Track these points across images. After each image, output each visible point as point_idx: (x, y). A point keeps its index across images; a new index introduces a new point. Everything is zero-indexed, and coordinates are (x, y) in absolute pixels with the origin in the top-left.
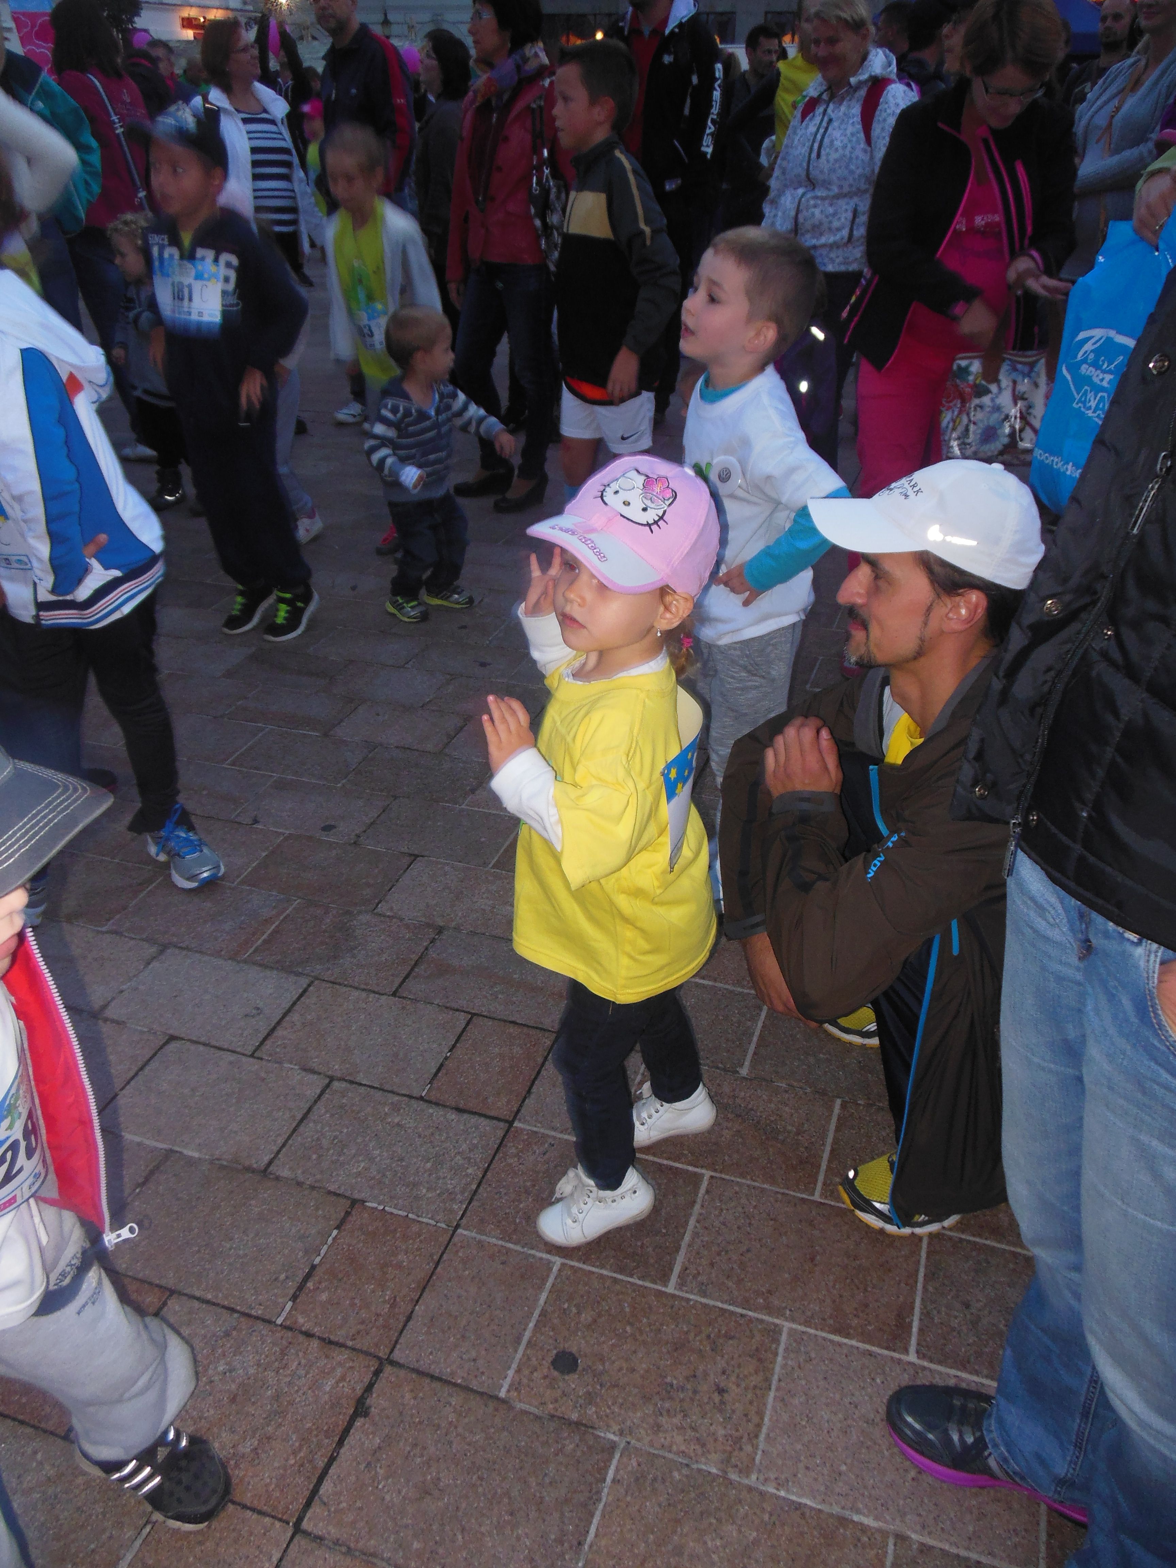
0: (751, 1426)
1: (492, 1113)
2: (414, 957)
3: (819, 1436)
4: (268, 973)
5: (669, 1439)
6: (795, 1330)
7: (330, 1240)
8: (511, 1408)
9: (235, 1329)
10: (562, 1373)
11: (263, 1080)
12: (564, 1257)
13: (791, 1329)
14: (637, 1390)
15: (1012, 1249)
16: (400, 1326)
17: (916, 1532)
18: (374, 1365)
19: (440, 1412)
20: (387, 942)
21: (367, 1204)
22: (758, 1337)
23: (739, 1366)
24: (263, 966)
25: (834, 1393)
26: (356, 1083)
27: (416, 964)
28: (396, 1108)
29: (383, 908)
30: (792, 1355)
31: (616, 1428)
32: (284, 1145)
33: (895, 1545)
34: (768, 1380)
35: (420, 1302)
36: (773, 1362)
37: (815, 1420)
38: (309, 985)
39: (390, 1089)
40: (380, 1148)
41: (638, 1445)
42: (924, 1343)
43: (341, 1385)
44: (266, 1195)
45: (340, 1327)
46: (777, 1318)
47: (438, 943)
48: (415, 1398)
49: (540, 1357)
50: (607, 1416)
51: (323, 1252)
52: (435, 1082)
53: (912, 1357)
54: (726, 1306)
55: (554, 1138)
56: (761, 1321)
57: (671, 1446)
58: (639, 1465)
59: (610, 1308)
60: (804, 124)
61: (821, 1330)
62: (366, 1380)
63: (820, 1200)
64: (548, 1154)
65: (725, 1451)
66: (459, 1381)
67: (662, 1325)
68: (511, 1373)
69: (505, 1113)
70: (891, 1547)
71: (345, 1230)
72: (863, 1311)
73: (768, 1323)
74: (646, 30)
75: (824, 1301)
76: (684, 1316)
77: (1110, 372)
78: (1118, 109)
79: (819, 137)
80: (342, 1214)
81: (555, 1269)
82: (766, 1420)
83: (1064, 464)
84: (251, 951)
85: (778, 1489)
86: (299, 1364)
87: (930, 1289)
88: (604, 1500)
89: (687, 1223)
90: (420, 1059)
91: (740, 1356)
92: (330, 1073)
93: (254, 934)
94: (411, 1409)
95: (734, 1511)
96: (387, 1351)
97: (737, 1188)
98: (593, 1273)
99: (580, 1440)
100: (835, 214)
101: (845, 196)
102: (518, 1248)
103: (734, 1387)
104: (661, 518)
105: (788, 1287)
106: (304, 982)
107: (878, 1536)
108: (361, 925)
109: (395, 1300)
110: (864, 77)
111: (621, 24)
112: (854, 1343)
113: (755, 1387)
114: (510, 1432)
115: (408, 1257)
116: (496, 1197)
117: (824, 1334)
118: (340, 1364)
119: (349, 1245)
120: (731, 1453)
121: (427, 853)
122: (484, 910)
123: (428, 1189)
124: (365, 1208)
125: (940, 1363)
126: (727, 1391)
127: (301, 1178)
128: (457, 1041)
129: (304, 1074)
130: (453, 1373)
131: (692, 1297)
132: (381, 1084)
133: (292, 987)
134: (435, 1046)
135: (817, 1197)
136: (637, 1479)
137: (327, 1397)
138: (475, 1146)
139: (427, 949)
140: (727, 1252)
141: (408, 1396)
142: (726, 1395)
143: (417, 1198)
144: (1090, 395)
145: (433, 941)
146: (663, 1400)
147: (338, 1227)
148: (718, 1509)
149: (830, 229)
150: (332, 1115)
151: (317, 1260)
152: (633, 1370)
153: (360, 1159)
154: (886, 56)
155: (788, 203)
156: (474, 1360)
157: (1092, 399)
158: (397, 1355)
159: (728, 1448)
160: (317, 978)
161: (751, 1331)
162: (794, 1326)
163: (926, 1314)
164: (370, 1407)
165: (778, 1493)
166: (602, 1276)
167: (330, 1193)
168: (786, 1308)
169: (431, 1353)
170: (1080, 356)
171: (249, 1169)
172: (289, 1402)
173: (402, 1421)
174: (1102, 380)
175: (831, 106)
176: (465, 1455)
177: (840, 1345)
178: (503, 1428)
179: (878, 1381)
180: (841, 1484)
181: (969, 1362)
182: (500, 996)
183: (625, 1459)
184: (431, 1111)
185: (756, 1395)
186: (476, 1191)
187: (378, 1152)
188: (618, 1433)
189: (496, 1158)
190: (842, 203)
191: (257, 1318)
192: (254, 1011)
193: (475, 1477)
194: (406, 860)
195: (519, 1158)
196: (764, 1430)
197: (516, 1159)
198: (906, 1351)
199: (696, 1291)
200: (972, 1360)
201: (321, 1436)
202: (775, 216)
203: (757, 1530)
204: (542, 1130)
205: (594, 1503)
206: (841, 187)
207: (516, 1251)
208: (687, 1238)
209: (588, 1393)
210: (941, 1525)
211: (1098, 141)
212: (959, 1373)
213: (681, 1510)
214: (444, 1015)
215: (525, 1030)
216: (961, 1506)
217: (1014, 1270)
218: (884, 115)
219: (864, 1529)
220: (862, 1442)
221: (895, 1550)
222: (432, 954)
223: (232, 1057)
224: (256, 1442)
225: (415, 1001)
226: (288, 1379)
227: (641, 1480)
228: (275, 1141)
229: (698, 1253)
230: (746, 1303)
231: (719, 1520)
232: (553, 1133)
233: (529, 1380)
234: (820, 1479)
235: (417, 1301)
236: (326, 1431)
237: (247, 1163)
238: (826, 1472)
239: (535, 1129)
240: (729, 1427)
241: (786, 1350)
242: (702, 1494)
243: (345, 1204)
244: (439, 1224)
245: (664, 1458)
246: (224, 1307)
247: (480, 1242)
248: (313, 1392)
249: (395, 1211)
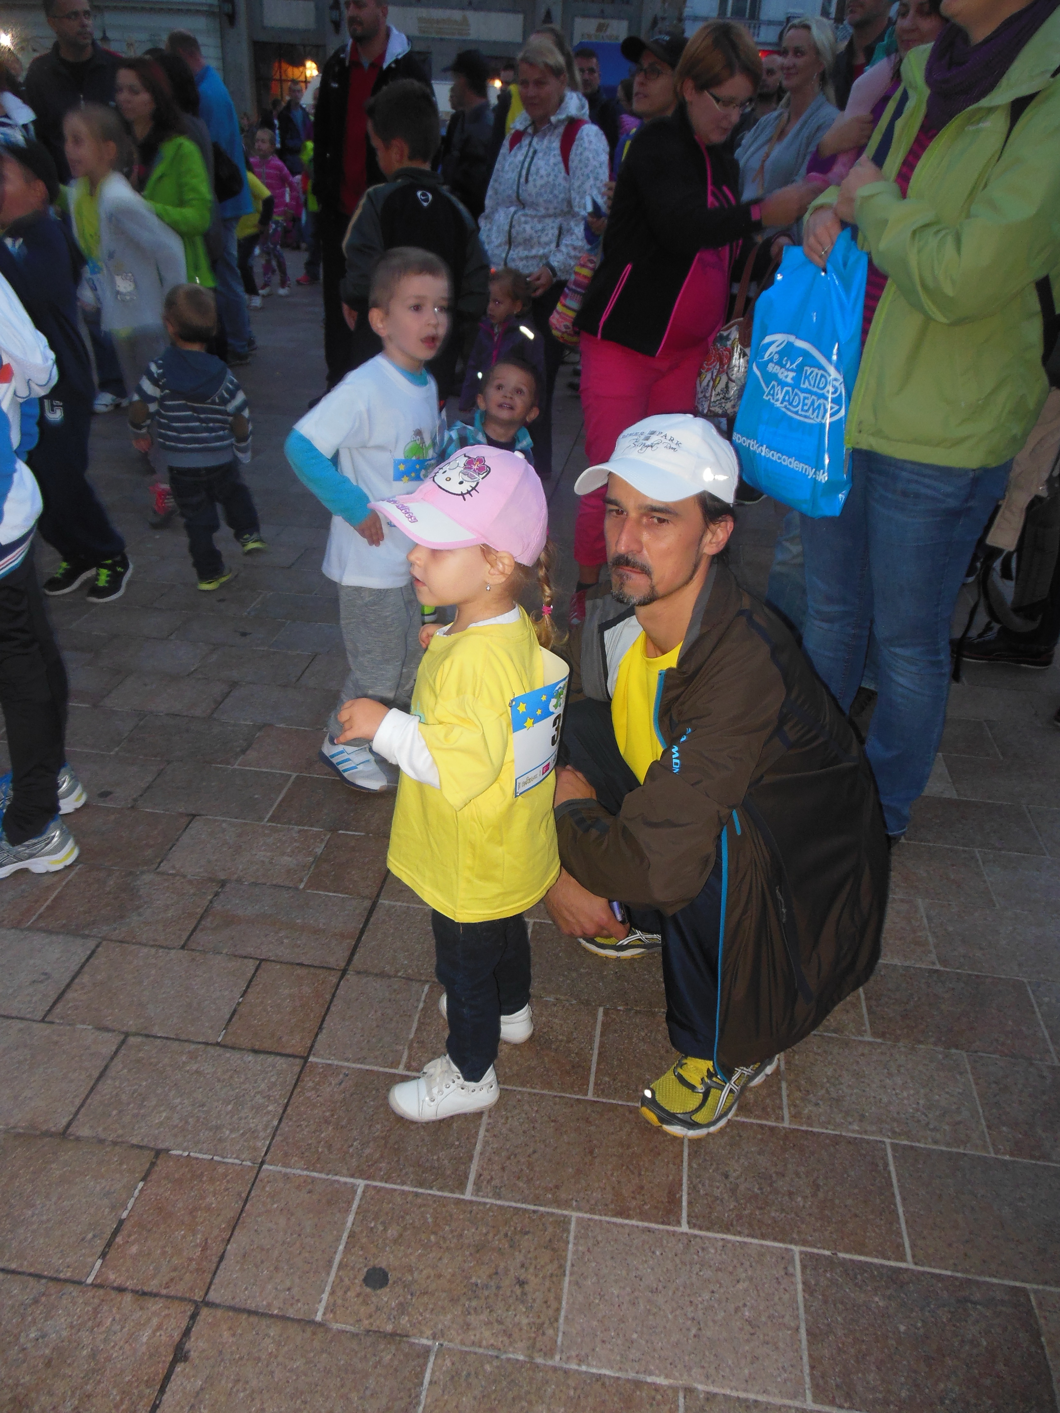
0: (551, 1312)
1: (289, 1051)
2: (200, 911)
3: (611, 1310)
4: (54, 938)
5: (478, 1336)
6: (583, 1218)
7: (136, 1193)
8: (328, 1330)
9: (44, 1294)
10: (375, 1288)
11: (56, 1043)
12: (367, 1179)
13: (578, 1218)
14: (444, 1295)
15: (759, 1122)
16: (214, 1267)
17: (701, 1383)
18: (190, 1309)
19: (259, 1344)
20: (172, 899)
21: (171, 1152)
22: (550, 1229)
23: (536, 1258)
24: (50, 932)
25: (621, 1271)
26: (153, 1036)
27: (202, 918)
28: (193, 1056)
29: (164, 867)
30: (582, 1241)
31: (429, 1332)
32: (82, 1105)
33: (685, 1398)
34: (562, 1267)
35: (232, 1240)
36: (566, 1250)
37: (606, 1297)
38: (97, 946)
39: (186, 1038)
40: (181, 1096)
41: (451, 1345)
42: (693, 1214)
43: (158, 1334)
44: (66, 1157)
45: (154, 1277)
46: (565, 1209)
47: (222, 896)
48: (234, 1335)
49: (352, 1276)
50: (420, 1323)
51: (130, 1206)
52: (230, 1027)
53: (684, 1228)
54: (519, 1205)
55: (348, 1068)
56: (552, 1214)
57: (480, 1342)
58: (453, 1364)
59: (414, 1221)
60: (513, 152)
61: (605, 1215)
62: (184, 1325)
63: (593, 1099)
64: (343, 1084)
65: (530, 1338)
66: (276, 1312)
67: (463, 1230)
68: (325, 1296)
69: (300, 1050)
70: (681, 1400)
71: (150, 1181)
72: (639, 1193)
73: (557, 1215)
74: (366, 62)
75: (605, 1189)
76: (483, 1219)
77: (792, 370)
78: (768, 156)
79: (526, 165)
80: (148, 1165)
81: (360, 1191)
82: (564, 1303)
83: (758, 447)
84: (34, 918)
85: (579, 1365)
86: (114, 1320)
87: (695, 1166)
88: (423, 1402)
89: (477, 1133)
90: (213, 1007)
91: (535, 1249)
92: (125, 1029)
93: (36, 902)
94: (230, 1347)
95: (542, 1392)
96: (202, 1293)
97: (519, 1097)
98: (395, 1190)
99: (397, 1350)
100: (543, 230)
101: (550, 216)
102: (323, 1176)
103: (533, 1278)
104: (474, 489)
105: (573, 1180)
106: (92, 944)
107: (670, 1392)
108: (145, 884)
109: (206, 1243)
110: (563, 117)
111: (342, 56)
112: (634, 1222)
113: (552, 1275)
114: (329, 1354)
115: (216, 1199)
116: (298, 1130)
117: (607, 1219)
118: (154, 1313)
119: (157, 1195)
120: (535, 1339)
121: (202, 812)
122: (263, 862)
123: (232, 1131)
124: (171, 1156)
125: (708, 1229)
126: (527, 1283)
127: (103, 1136)
128: (248, 987)
129: (97, 1033)
130: (269, 1305)
131: (488, 1200)
132: (177, 1035)
133: (80, 950)
134: (226, 993)
135: (590, 1096)
136: (453, 1377)
137: (144, 1348)
138: (274, 1084)
139: (211, 902)
140: (515, 1155)
141: (226, 1334)
142: (526, 1286)
143: (220, 1140)
144: (778, 389)
145: (217, 894)
146: (470, 1299)
147: (144, 1179)
148: (528, 1393)
149: (539, 243)
150: (130, 1070)
151: (125, 1215)
152: (439, 1276)
153: (162, 1109)
154: (580, 100)
155: (501, 218)
156: (289, 1289)
157: (779, 392)
158: (212, 1296)
159: (533, 1335)
160: (104, 939)
161: (543, 1224)
162: (581, 1215)
163: (693, 1189)
164: (189, 1351)
165: (580, 1369)
166: (403, 1192)
167: (133, 1146)
168: (572, 1199)
169: (246, 1289)
170: (766, 357)
171: (47, 1134)
172: (105, 1358)
173: (222, 1360)
174: (786, 377)
175: (535, 140)
176: (288, 1382)
177: (623, 1226)
178: (323, 1351)
179: (658, 1253)
180: (634, 1351)
181: (732, 1225)
182: (285, 941)
183: (440, 1361)
184: (228, 1055)
185: (553, 1282)
186: (277, 1128)
187: (179, 1100)
188: (431, 1337)
189: (295, 1092)
190: (548, 221)
191: (66, 1281)
192: (43, 977)
193: (299, 1402)
194: (185, 820)
195: (317, 1090)
196: (563, 1313)
197: (313, 1092)
198: (679, 1223)
199: (490, 1195)
200: (735, 1223)
201: (142, 1387)
202: (490, 230)
203: (565, 1405)
204: (336, 1062)
205: (414, 1407)
206: (547, 209)
207: (320, 1179)
208: (479, 1147)
209: (401, 1304)
210: (722, 1373)
211: (754, 181)
212: (725, 1236)
213: (495, 1400)
214: (234, 963)
215: (312, 970)
216: (737, 1353)
217: (762, 1140)
218: (580, 150)
219: (657, 1388)
220: (649, 1310)
221: (685, 1402)
222: (217, 906)
223: (21, 1025)
224: (76, 1402)
225: (204, 952)
226: (103, 1337)
227: (456, 1378)
228: (72, 1102)
229: (489, 1160)
230: (537, 1200)
231: (530, 1403)
232: (346, 1064)
233: (343, 1300)
234: (616, 1350)
235: (229, 1240)
236: (147, 1381)
237: (44, 1128)
238: (619, 1342)
239: (330, 1062)
240: (531, 1315)
241: (576, 1238)
242: (512, 1381)
243: (148, 1156)
244: (244, 1163)
245: (475, 1353)
246: (30, 1275)
247: (286, 1175)
248: (130, 1345)
249: (200, 1156)
